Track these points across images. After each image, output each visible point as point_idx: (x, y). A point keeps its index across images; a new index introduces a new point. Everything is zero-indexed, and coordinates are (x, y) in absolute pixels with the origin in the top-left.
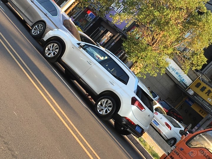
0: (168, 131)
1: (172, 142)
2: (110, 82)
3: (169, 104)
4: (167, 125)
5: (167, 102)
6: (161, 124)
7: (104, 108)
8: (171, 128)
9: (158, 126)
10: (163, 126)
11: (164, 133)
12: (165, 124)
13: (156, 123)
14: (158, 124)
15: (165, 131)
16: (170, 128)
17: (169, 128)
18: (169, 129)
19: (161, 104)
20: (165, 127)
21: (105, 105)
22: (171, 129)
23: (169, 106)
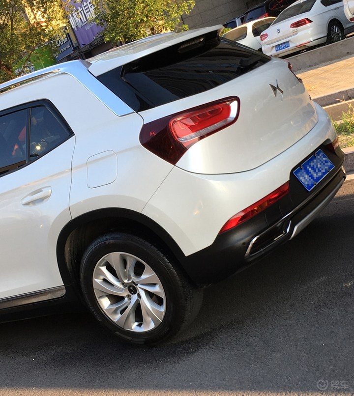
0: (311, 29)
1: (336, 30)
2: (28, 204)
3: (257, 6)
4: (297, 24)
5: (252, 9)
6: (290, 36)
7: (135, 297)
8: (308, 19)
9: (292, 45)
10: (295, 33)
11: (311, 39)
12: (295, 28)
13: (283, 46)
14: (286, 42)
15: (308, 35)
16: (307, 21)
17: (306, 23)
18: (308, 25)
19: (251, 19)
20: (301, 30)
21: (123, 284)
22: (310, 21)
23: (260, 9)
